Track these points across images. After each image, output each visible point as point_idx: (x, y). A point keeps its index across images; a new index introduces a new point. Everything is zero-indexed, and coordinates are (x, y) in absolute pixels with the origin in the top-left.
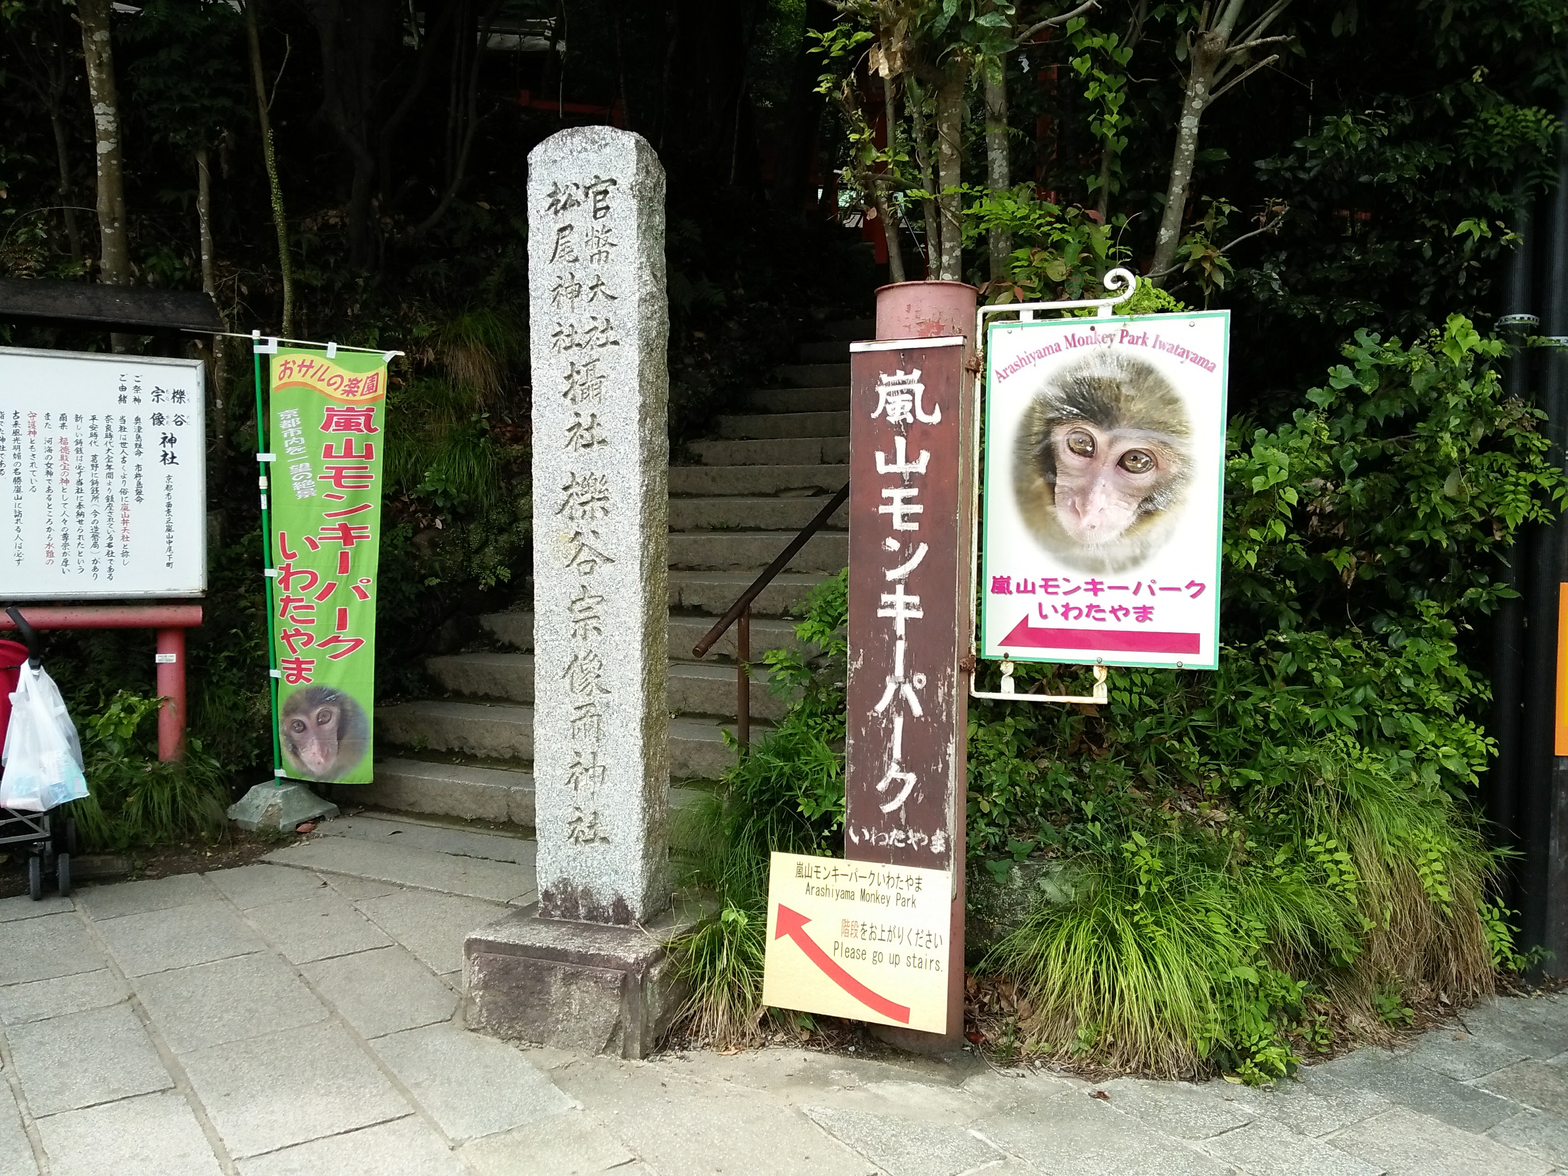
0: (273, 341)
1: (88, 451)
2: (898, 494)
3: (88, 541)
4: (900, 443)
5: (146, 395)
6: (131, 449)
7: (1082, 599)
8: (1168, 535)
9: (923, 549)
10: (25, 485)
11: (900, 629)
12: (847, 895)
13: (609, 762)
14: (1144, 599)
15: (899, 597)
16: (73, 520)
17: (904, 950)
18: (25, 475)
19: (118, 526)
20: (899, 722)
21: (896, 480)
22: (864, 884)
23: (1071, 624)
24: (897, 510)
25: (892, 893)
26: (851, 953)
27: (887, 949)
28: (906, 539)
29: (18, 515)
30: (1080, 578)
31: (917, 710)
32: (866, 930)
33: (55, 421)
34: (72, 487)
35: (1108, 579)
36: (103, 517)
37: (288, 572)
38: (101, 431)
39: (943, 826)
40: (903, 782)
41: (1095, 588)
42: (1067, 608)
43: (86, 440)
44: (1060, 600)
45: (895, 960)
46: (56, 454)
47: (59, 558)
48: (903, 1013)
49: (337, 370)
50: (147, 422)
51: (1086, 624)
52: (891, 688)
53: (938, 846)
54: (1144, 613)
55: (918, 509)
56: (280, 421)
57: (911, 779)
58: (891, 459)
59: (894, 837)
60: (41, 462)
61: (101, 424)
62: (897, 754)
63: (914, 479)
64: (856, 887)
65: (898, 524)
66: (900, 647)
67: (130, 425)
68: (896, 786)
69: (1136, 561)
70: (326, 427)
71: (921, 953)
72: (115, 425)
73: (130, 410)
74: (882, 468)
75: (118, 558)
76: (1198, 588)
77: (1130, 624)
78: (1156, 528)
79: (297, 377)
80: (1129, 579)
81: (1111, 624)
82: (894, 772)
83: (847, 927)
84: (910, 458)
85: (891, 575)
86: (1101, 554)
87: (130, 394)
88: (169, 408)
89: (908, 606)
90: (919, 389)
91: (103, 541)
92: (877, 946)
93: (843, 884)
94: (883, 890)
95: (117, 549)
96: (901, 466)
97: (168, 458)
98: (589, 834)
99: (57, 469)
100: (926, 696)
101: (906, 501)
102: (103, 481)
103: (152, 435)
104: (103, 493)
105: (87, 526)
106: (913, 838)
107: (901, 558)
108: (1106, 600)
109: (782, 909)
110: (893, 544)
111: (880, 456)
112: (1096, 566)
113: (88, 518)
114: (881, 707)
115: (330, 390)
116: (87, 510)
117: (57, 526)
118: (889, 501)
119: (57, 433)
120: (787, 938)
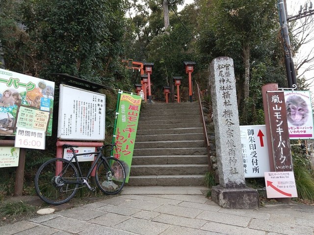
0: (122, 91)
1: (88, 110)
2: (277, 113)
3: (87, 128)
4: (276, 106)
5: (97, 100)
6: (94, 110)
7: (296, 130)
8: (307, 120)
9: (282, 122)
10: (78, 116)
11: (280, 134)
12: (278, 177)
13: (237, 159)
14: (304, 130)
15: (279, 129)
16: (85, 123)
17: (288, 185)
18: (78, 114)
19: (92, 125)
20: (282, 148)
21: (277, 111)
22: (280, 175)
23: (295, 134)
24: (277, 115)
25: (285, 176)
26: (280, 187)
27: (286, 185)
28: (279, 120)
29: (76, 122)
30: (296, 127)
31: (284, 146)
32: (282, 183)
33: (83, 104)
34: (85, 117)
35: (300, 127)
36: (90, 123)
37: (118, 136)
38: (90, 106)
39: (291, 164)
40: (284, 158)
41: (298, 128)
42: (295, 131)
43: (88, 108)
44: (293, 130)
45: (287, 187)
46: (83, 110)
47: (82, 132)
48: (290, 195)
49: (132, 98)
50: (97, 105)
51: (297, 133)
52: (280, 143)
53: (291, 168)
54: (305, 132)
55: (280, 115)
56: (121, 107)
57: (285, 157)
58: (275, 108)
59: (283, 167)
60: (80, 111)
61: (90, 105)
62: (282, 154)
63: (279, 111)
64: (279, 176)
65: (278, 118)
66: (280, 137)
67: (94, 106)
68: (283, 159)
69: (303, 124)
70: (129, 109)
71: (291, 185)
72: (92, 105)
73: (95, 103)
74: (274, 109)
75: (92, 132)
76: (311, 128)
77: (303, 133)
78: (305, 120)
79: (125, 99)
80: (302, 127)
81: (301, 133)
82: (282, 157)
83: (279, 183)
84: (278, 108)
85: (278, 126)
86: (298, 123)
87: (95, 99)
88: (100, 103)
89: (281, 130)
90: (278, 98)
91: (90, 129)
92: (284, 185)
93: (277, 176)
94: (283, 176)
95: (92, 130)
96: (277, 109)
97: (100, 113)
98: (234, 172)
99: (83, 113)
100: (286, 144)
101: (278, 114)
102: (90, 116)
103: (98, 108)
104: (90, 119)
105: (87, 125)
106: (286, 167)
107: (279, 123)
108: (300, 130)
109: (268, 181)
110: (277, 121)
111: (274, 108)
112: (298, 125)
113: (87, 123)
114: (279, 146)
115: (131, 102)
116: (87, 122)
117: (82, 125)
118: (276, 114)
119: (83, 106)
120: (269, 186)
